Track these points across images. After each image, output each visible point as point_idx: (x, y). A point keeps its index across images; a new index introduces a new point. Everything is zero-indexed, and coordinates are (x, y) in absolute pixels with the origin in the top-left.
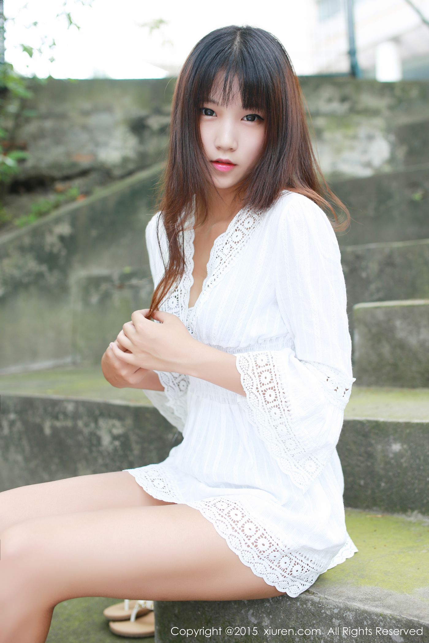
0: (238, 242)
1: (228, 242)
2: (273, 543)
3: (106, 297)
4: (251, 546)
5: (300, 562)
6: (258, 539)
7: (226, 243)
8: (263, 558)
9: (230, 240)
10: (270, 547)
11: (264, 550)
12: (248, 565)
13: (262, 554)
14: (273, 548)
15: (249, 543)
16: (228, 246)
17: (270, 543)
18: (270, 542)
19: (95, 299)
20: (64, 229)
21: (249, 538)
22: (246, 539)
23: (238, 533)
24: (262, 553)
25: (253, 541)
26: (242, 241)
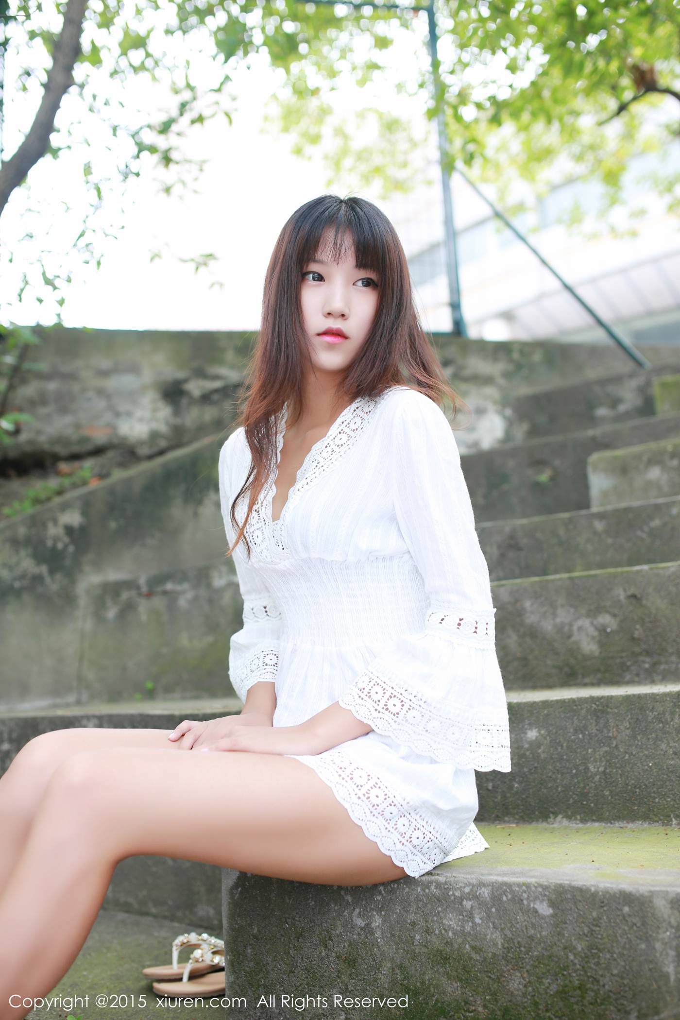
0: (342, 445)
1: (328, 446)
2: (389, 794)
3: (129, 608)
4: (363, 798)
5: (421, 827)
6: (370, 789)
7: (326, 447)
8: (376, 814)
9: (331, 443)
10: (385, 799)
11: (378, 803)
12: (359, 823)
13: (376, 809)
14: (389, 801)
15: (360, 794)
16: (329, 449)
17: (386, 795)
18: (385, 793)
19: (111, 613)
20: (73, 518)
21: (359, 787)
22: (357, 790)
23: (346, 781)
24: (376, 807)
25: (365, 792)
26: (347, 444)
